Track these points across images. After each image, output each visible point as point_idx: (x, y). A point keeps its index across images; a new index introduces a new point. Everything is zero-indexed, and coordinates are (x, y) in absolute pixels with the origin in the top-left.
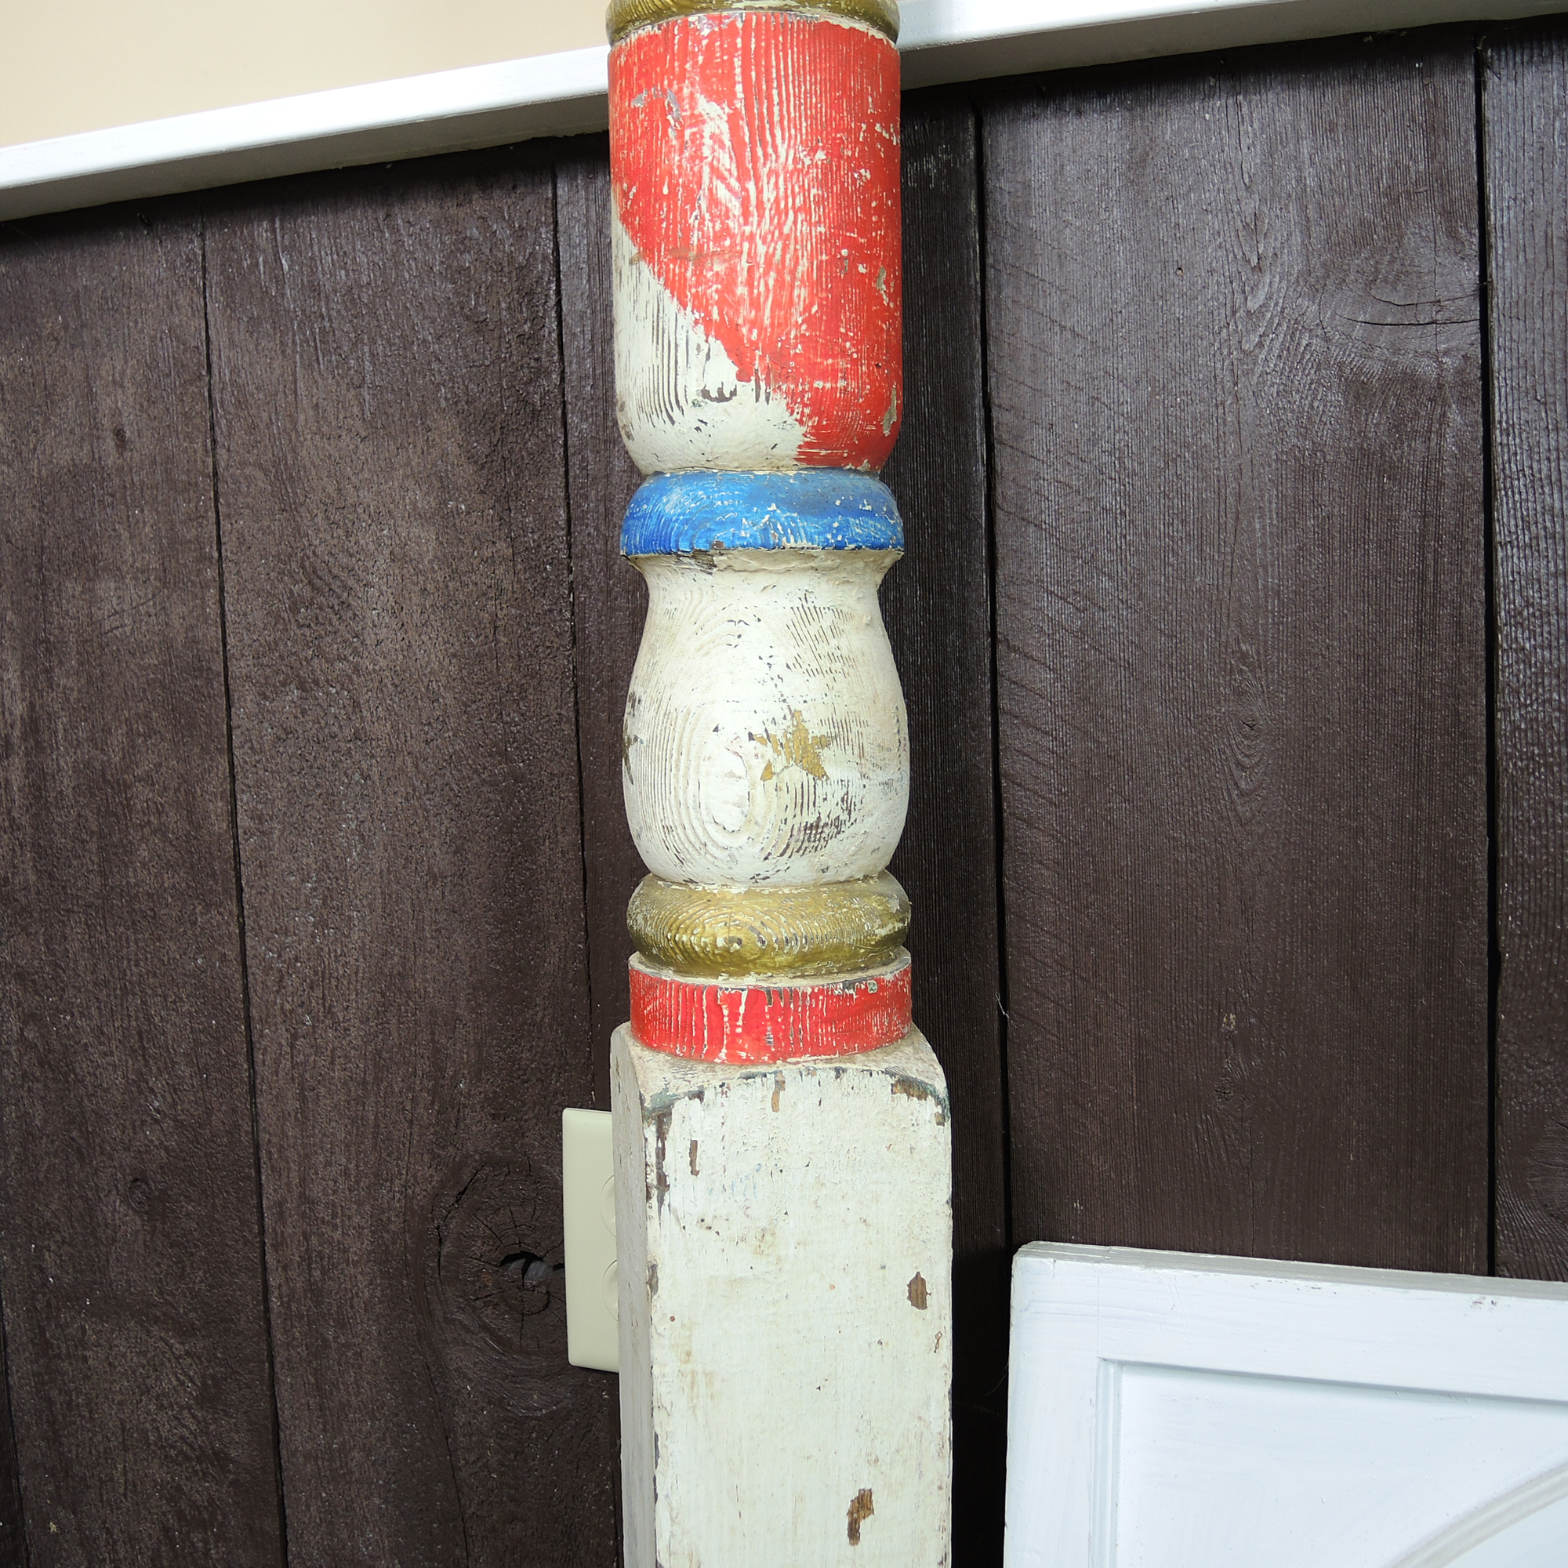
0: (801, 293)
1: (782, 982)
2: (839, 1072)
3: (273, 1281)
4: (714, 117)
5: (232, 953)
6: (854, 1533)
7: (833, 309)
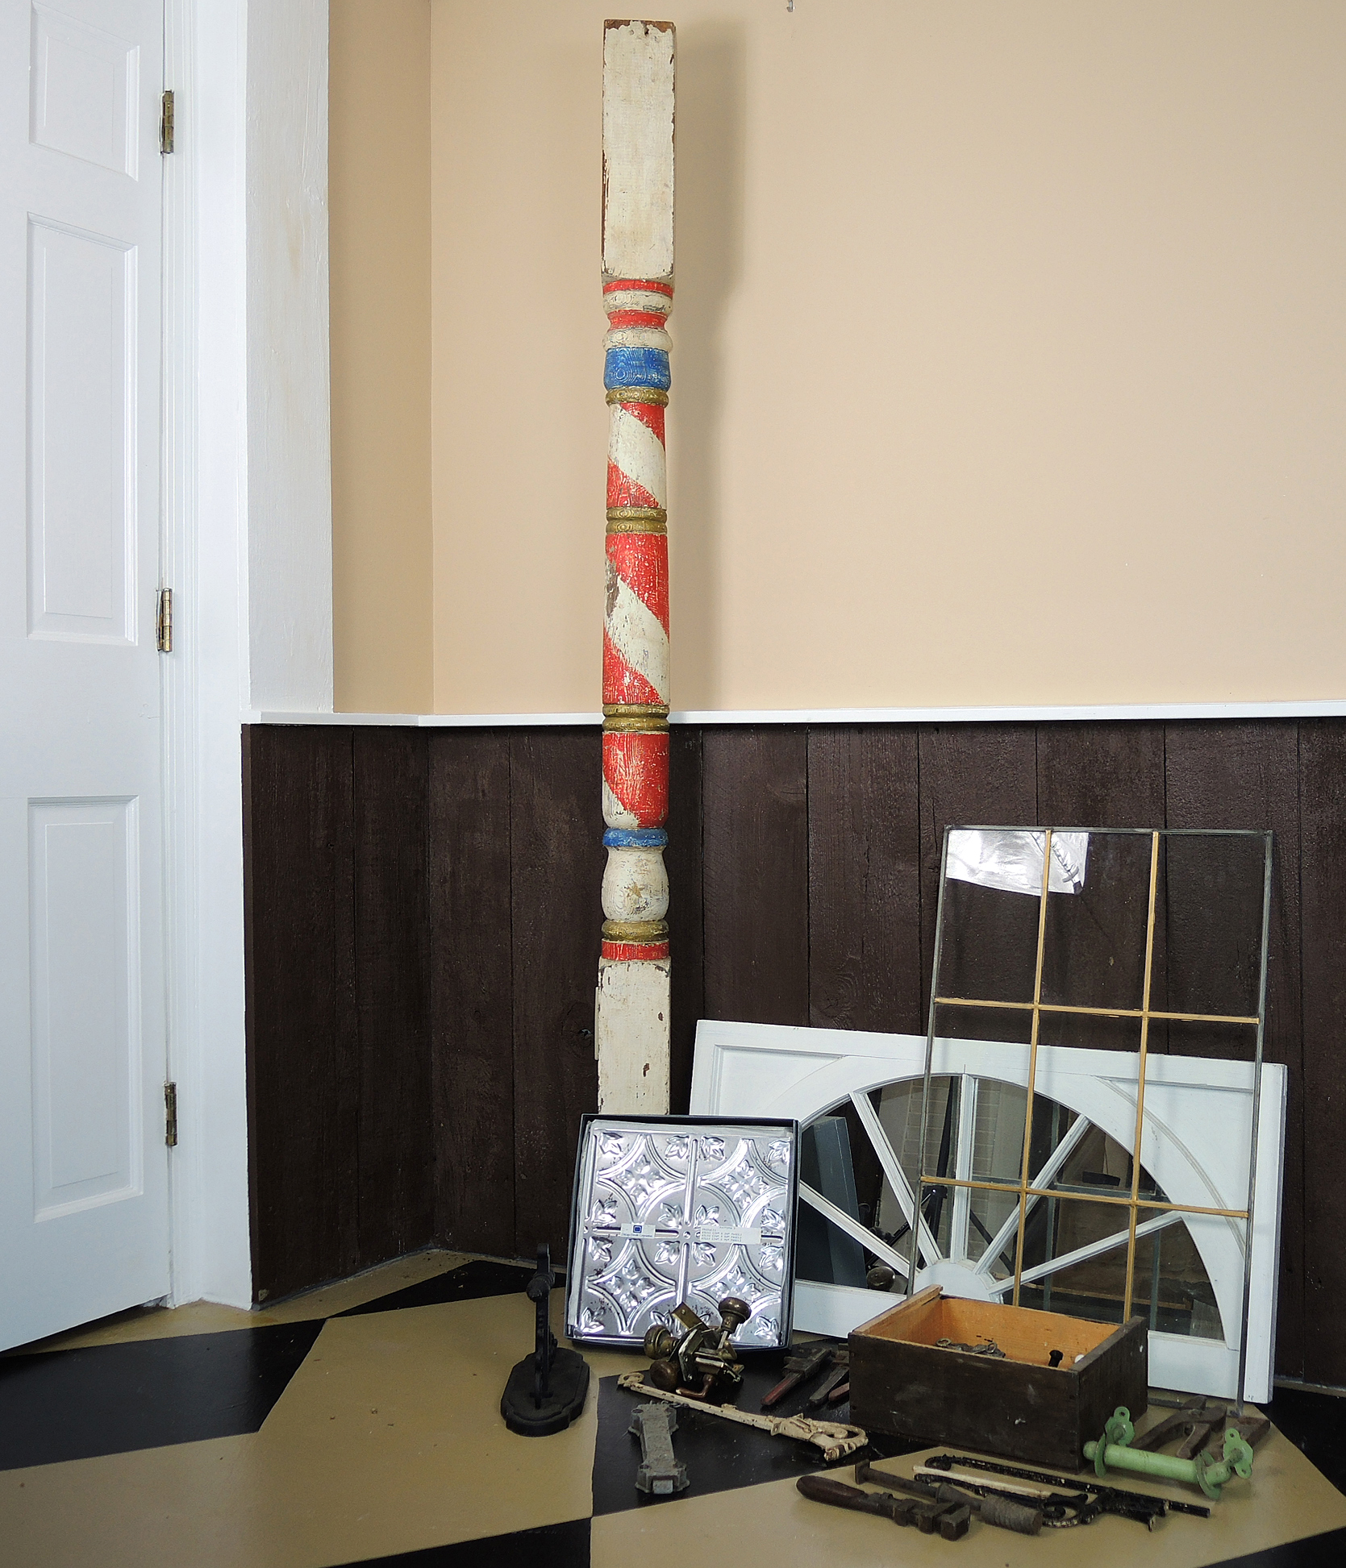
0: (638, 792)
1: (631, 943)
2: (643, 964)
3: (515, 1041)
4: (620, 754)
5: (509, 943)
6: (645, 1075)
7: (645, 796)
